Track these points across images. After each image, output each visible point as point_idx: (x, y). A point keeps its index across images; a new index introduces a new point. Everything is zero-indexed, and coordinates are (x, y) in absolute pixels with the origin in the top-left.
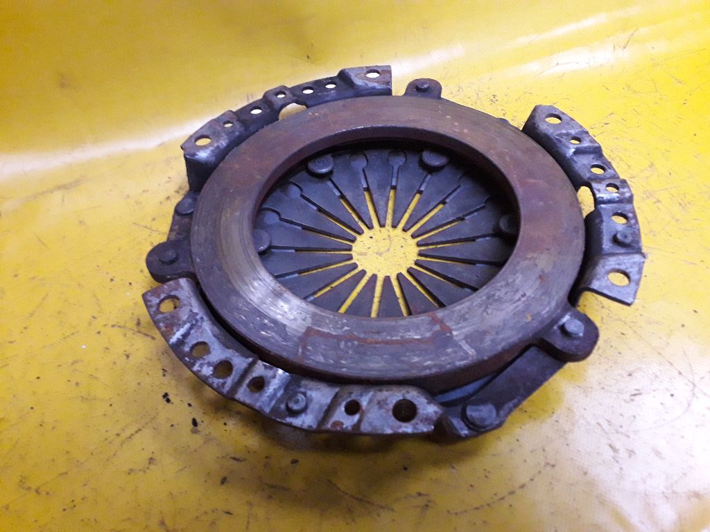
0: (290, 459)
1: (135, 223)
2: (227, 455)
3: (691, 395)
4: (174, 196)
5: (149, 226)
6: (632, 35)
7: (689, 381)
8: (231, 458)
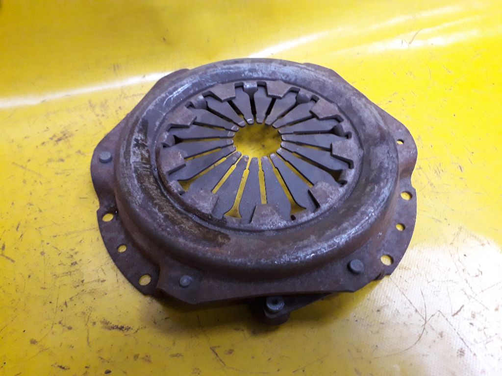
0: (105, 370)
1: (14, 163)
2: (56, 363)
3: (423, 328)
4: (48, 142)
5: (24, 166)
6: (417, 33)
7: (423, 318)
8: (58, 366)
